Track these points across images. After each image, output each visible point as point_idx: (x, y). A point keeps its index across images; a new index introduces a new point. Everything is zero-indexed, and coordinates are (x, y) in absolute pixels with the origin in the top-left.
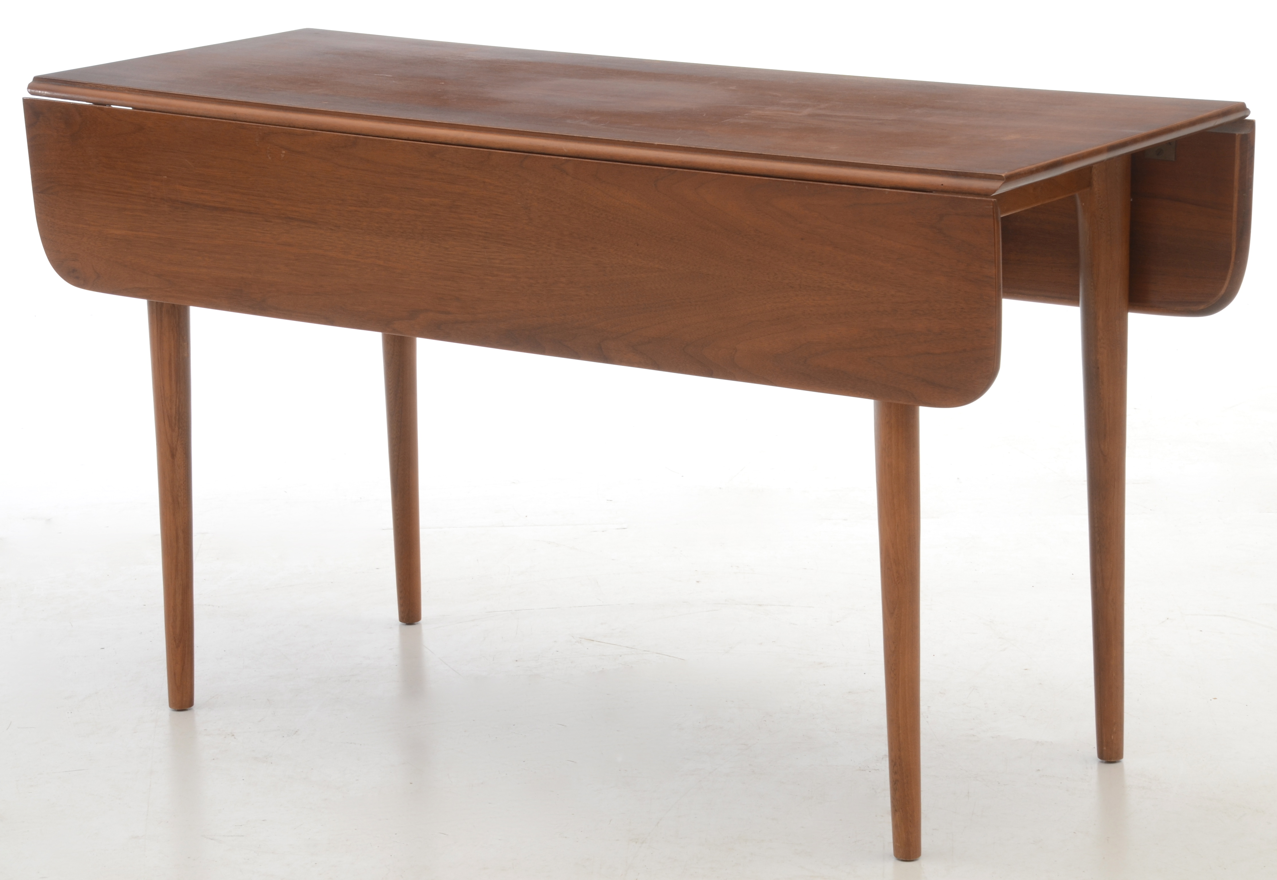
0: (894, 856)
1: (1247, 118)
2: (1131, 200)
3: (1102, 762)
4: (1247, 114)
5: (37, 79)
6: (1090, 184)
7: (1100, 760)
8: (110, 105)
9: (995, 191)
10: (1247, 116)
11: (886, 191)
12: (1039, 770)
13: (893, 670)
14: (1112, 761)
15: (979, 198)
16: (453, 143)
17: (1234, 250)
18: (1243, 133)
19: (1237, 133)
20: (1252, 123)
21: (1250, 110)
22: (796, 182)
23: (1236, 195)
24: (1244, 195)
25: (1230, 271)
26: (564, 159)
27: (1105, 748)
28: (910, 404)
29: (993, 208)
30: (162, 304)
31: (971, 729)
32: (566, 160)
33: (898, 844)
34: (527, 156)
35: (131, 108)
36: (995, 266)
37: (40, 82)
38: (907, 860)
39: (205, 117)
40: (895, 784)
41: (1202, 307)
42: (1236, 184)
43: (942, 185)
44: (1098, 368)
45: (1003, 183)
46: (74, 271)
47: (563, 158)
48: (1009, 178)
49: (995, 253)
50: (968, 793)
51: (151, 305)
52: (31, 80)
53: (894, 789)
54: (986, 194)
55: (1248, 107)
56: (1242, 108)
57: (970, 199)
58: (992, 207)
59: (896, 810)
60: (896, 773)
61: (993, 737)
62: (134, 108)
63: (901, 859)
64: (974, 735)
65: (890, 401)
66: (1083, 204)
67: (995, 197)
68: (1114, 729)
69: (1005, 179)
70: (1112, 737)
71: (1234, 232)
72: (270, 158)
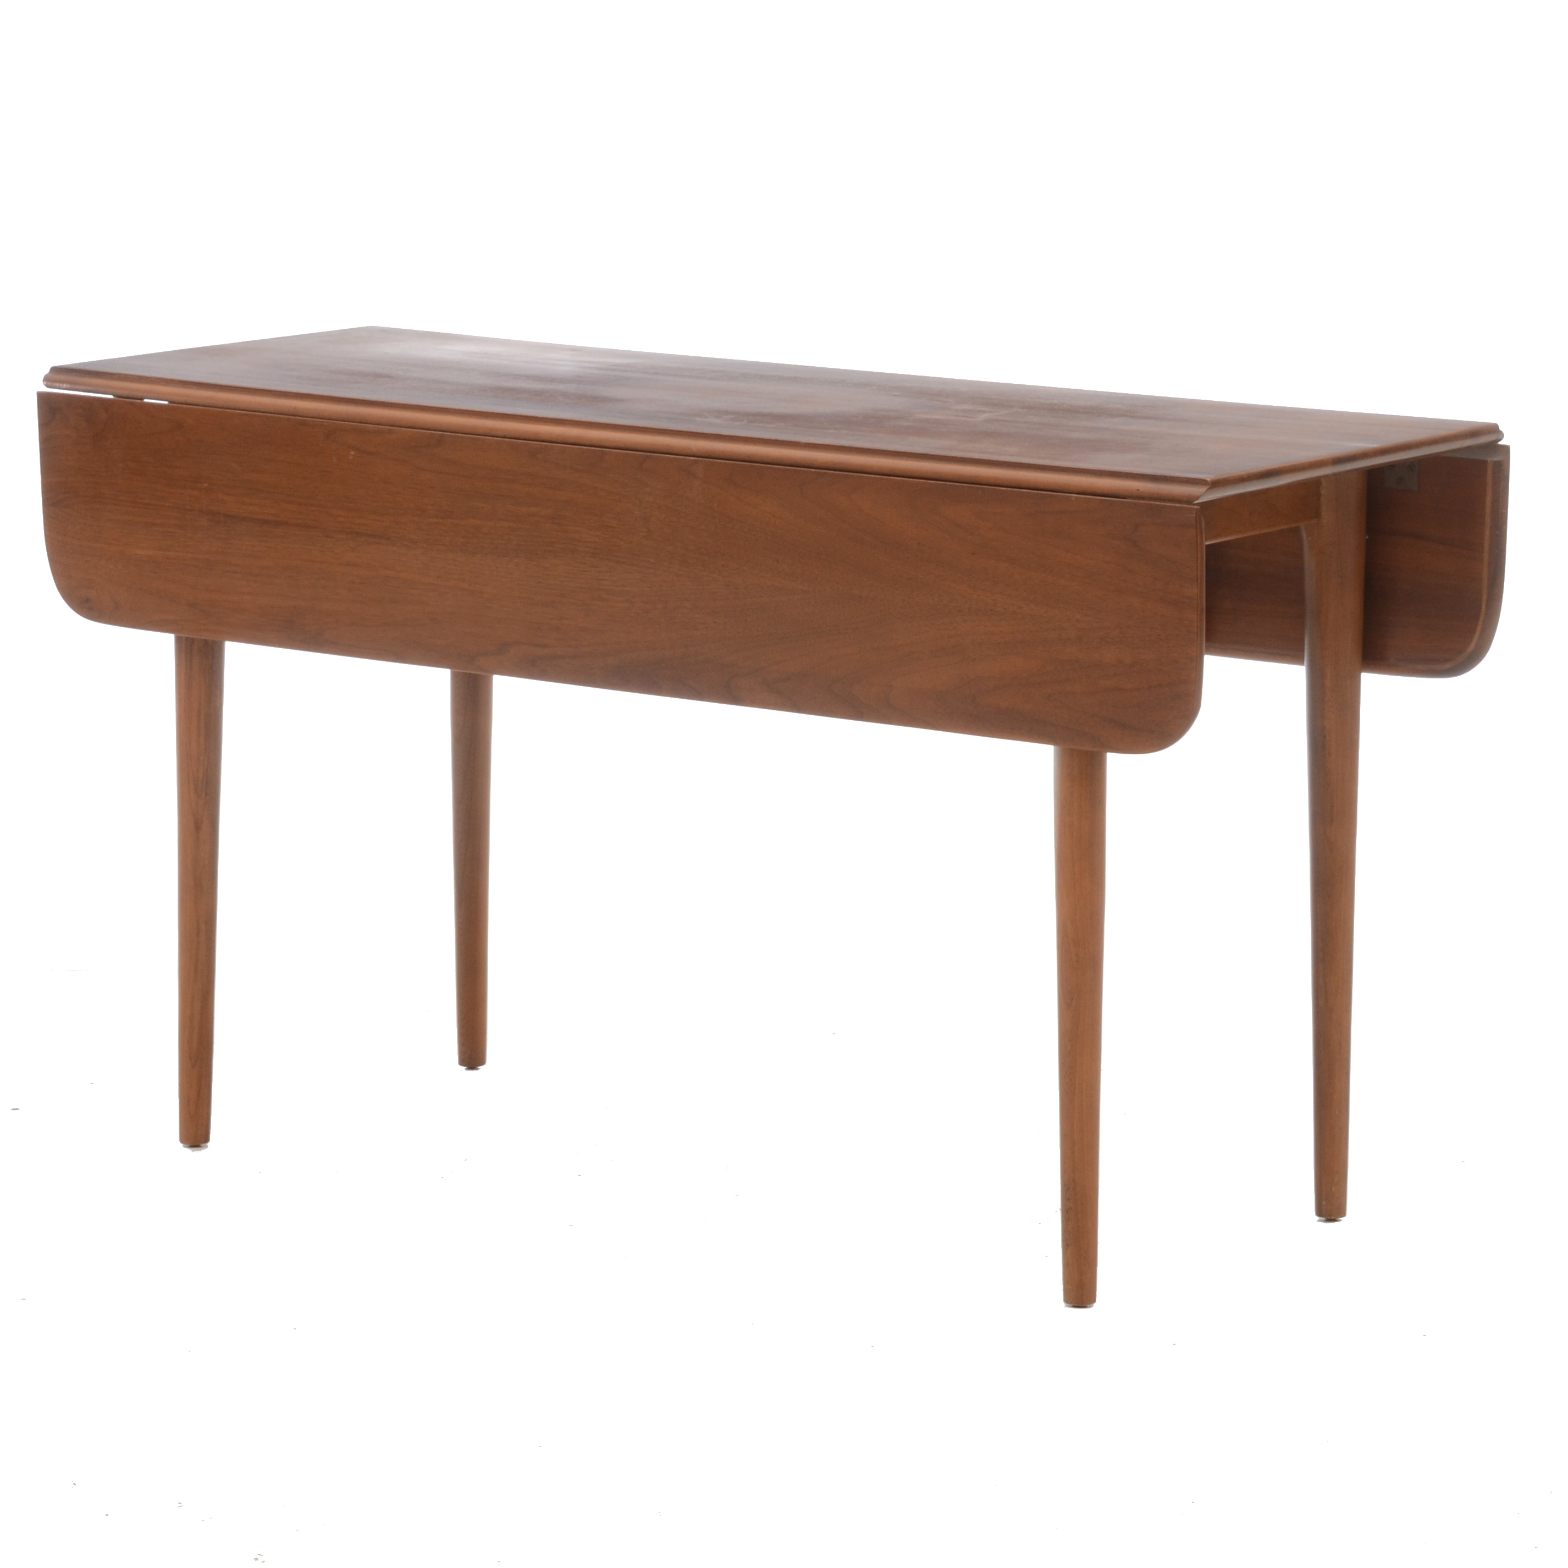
0: (1063, 1300)
1: (1500, 443)
2: (1367, 537)
4: (1500, 437)
5: (55, 370)
6: (1317, 515)
7: (1318, 1217)
8: (142, 399)
9: (1197, 498)
10: (1500, 440)
11: (1072, 497)
13: (1068, 1073)
15: (1179, 505)
16: (559, 441)
17: (1485, 597)
18: (1496, 459)
19: (1489, 459)
20: (1506, 449)
21: (1504, 433)
22: (967, 487)
23: (1487, 533)
24: (1497, 532)
25: (1480, 623)
26: (693, 460)
28: (1095, 749)
29: (1196, 517)
30: (193, 640)
32: (695, 460)
33: (1068, 1287)
34: (648, 456)
35: (166, 403)
36: (1197, 585)
37: (59, 374)
38: (1079, 1305)
39: (258, 412)
40: (1067, 1212)
41: (1448, 666)
42: (1488, 520)
43: (1138, 490)
44: (1325, 736)
45: (1208, 489)
46: (88, 600)
47: (692, 458)
48: (1216, 484)
49: (1197, 569)
51: (178, 641)
52: (47, 371)
53: (1066, 1219)
54: (1189, 500)
55: (1501, 429)
56: (1493, 430)
57: (1169, 506)
58: (1195, 515)
59: (1067, 1245)
60: (1068, 1200)
62: (170, 402)
63: (1072, 1304)
65: (1072, 747)
66: (1310, 539)
67: (1197, 504)
69: (1210, 485)
71: (1485, 575)
72: (335, 460)
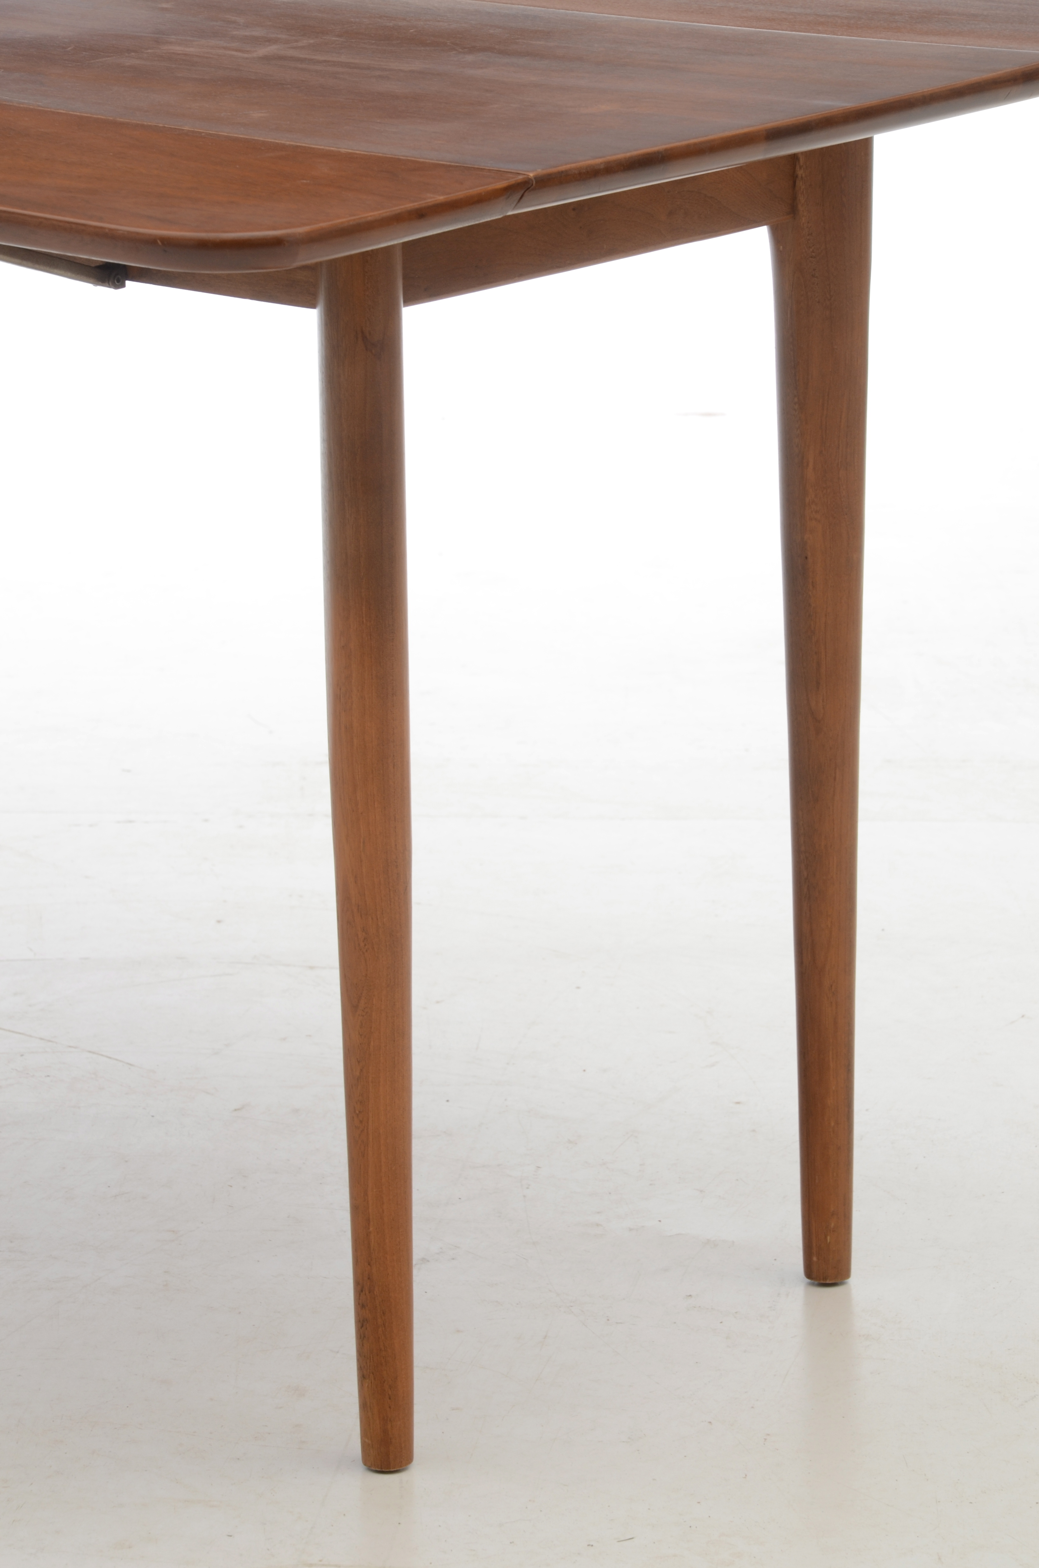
0: (361, 1462)
3: (813, 1284)
7: (809, 1281)
12: (690, 1296)
14: (828, 1282)
27: (815, 1259)
31: (598, 1213)
33: (367, 1440)
38: (386, 1469)
40: (362, 1326)
44: (806, 558)
50: (545, 1337)
53: (361, 1336)
61: (631, 1230)
63: (374, 1469)
64: (598, 1225)
68: (833, 1225)
70: (829, 1238)
